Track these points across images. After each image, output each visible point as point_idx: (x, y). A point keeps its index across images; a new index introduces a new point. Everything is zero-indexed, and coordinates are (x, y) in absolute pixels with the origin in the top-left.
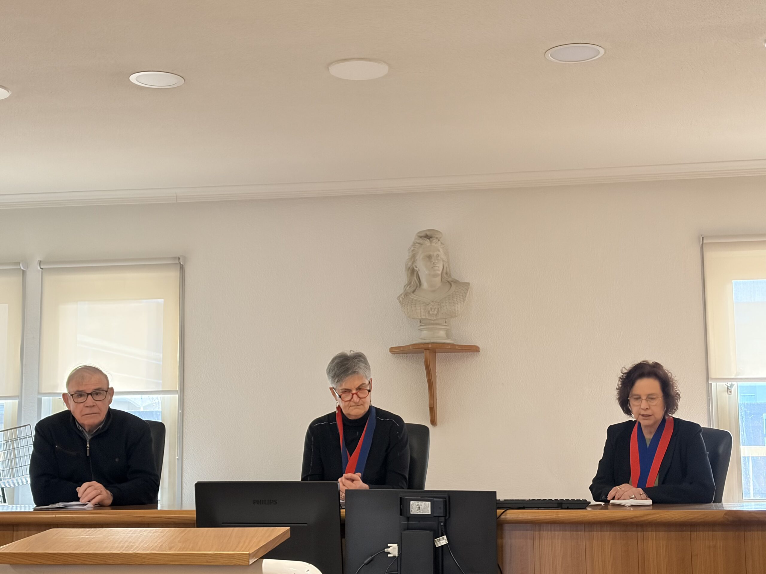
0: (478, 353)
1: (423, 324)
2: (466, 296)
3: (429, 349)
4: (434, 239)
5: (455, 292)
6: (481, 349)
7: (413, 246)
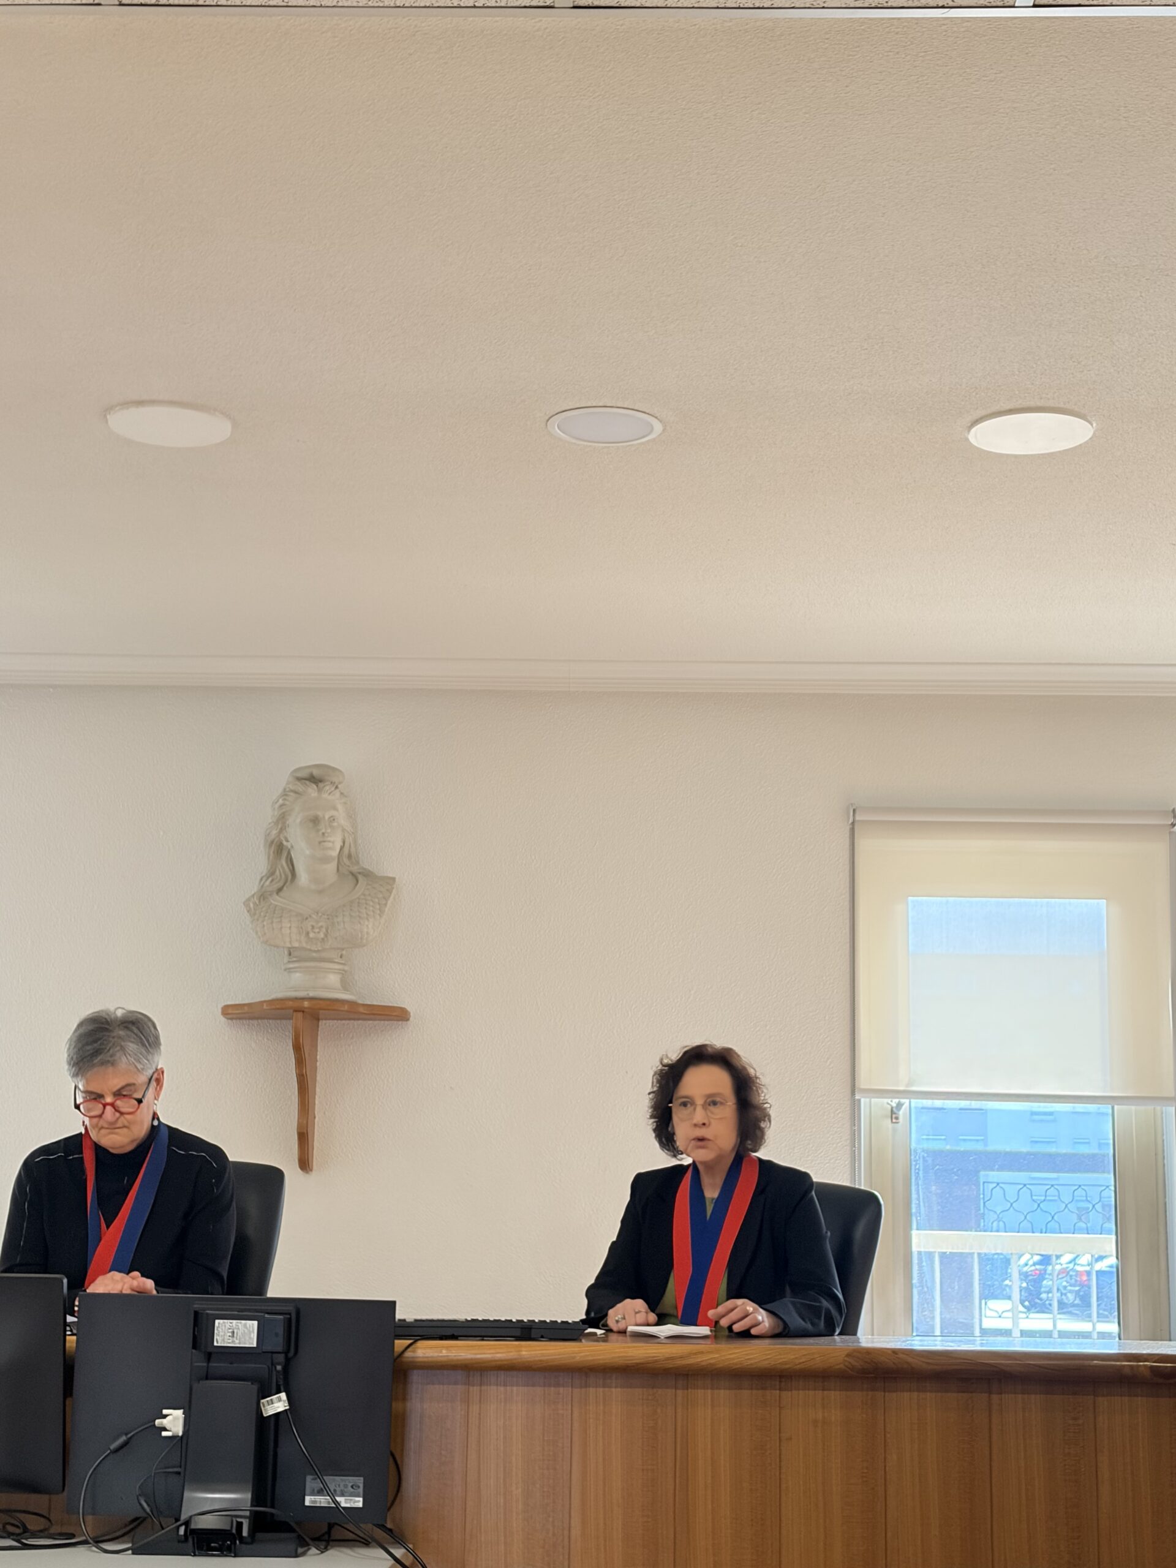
0: (404, 1023)
1: (295, 959)
2: (386, 905)
3: (303, 1012)
4: (327, 785)
5: (364, 895)
6: (412, 1014)
7: (283, 796)
